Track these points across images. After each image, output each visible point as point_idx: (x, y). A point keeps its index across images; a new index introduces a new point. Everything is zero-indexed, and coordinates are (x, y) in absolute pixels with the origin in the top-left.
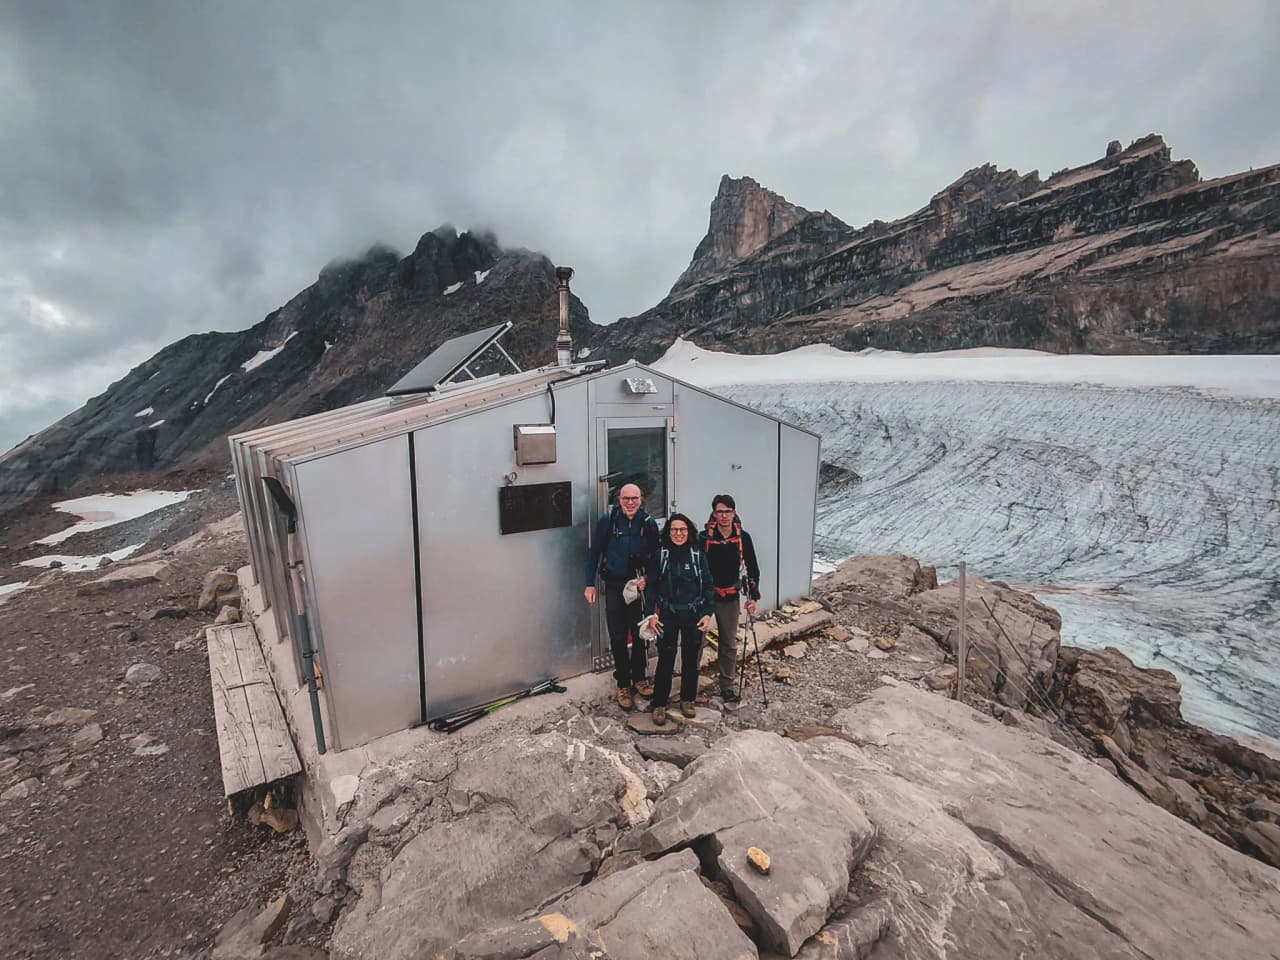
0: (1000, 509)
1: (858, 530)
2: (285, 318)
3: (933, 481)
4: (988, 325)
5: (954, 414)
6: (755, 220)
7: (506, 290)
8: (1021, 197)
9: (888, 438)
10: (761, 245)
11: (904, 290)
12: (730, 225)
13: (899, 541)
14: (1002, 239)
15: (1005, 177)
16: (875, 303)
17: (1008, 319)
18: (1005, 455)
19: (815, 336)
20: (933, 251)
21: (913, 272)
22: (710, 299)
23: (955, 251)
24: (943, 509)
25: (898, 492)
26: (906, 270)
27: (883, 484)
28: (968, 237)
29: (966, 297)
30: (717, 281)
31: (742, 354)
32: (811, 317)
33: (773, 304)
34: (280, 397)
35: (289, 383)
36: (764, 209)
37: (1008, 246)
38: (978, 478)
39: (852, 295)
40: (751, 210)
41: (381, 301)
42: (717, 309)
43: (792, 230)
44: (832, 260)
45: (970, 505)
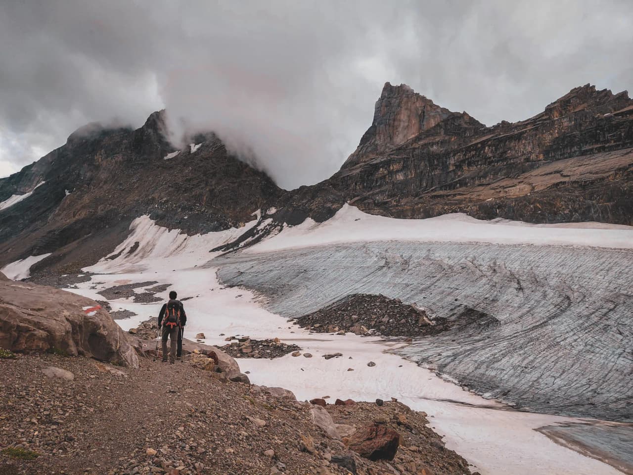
0: (625, 354)
1: (501, 367)
2: (37, 171)
3: (562, 328)
4: (593, 204)
5: (574, 272)
6: (409, 117)
7: (214, 160)
8: (615, 110)
9: (520, 289)
10: (413, 136)
11: (527, 175)
12: (389, 120)
13: (538, 378)
14: (601, 139)
15: (603, 94)
16: (503, 183)
17: (609, 201)
18: (621, 308)
19: (454, 207)
20: (547, 146)
21: (533, 161)
22: (372, 174)
23: (566, 146)
24: (575, 352)
25: (534, 335)
26: (527, 160)
27: (519, 327)
28: (575, 137)
29: (575, 182)
30: (378, 161)
31: (396, 218)
32: (452, 192)
33: (421, 181)
34: (24, 231)
35: (32, 221)
36: (417, 109)
37: (607, 145)
38: (601, 326)
39: (485, 176)
40: (406, 109)
41: (114, 161)
42: (377, 183)
43: (438, 125)
44: (468, 149)
45: (598, 350)
